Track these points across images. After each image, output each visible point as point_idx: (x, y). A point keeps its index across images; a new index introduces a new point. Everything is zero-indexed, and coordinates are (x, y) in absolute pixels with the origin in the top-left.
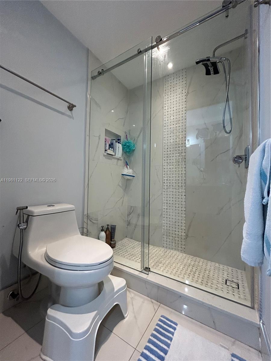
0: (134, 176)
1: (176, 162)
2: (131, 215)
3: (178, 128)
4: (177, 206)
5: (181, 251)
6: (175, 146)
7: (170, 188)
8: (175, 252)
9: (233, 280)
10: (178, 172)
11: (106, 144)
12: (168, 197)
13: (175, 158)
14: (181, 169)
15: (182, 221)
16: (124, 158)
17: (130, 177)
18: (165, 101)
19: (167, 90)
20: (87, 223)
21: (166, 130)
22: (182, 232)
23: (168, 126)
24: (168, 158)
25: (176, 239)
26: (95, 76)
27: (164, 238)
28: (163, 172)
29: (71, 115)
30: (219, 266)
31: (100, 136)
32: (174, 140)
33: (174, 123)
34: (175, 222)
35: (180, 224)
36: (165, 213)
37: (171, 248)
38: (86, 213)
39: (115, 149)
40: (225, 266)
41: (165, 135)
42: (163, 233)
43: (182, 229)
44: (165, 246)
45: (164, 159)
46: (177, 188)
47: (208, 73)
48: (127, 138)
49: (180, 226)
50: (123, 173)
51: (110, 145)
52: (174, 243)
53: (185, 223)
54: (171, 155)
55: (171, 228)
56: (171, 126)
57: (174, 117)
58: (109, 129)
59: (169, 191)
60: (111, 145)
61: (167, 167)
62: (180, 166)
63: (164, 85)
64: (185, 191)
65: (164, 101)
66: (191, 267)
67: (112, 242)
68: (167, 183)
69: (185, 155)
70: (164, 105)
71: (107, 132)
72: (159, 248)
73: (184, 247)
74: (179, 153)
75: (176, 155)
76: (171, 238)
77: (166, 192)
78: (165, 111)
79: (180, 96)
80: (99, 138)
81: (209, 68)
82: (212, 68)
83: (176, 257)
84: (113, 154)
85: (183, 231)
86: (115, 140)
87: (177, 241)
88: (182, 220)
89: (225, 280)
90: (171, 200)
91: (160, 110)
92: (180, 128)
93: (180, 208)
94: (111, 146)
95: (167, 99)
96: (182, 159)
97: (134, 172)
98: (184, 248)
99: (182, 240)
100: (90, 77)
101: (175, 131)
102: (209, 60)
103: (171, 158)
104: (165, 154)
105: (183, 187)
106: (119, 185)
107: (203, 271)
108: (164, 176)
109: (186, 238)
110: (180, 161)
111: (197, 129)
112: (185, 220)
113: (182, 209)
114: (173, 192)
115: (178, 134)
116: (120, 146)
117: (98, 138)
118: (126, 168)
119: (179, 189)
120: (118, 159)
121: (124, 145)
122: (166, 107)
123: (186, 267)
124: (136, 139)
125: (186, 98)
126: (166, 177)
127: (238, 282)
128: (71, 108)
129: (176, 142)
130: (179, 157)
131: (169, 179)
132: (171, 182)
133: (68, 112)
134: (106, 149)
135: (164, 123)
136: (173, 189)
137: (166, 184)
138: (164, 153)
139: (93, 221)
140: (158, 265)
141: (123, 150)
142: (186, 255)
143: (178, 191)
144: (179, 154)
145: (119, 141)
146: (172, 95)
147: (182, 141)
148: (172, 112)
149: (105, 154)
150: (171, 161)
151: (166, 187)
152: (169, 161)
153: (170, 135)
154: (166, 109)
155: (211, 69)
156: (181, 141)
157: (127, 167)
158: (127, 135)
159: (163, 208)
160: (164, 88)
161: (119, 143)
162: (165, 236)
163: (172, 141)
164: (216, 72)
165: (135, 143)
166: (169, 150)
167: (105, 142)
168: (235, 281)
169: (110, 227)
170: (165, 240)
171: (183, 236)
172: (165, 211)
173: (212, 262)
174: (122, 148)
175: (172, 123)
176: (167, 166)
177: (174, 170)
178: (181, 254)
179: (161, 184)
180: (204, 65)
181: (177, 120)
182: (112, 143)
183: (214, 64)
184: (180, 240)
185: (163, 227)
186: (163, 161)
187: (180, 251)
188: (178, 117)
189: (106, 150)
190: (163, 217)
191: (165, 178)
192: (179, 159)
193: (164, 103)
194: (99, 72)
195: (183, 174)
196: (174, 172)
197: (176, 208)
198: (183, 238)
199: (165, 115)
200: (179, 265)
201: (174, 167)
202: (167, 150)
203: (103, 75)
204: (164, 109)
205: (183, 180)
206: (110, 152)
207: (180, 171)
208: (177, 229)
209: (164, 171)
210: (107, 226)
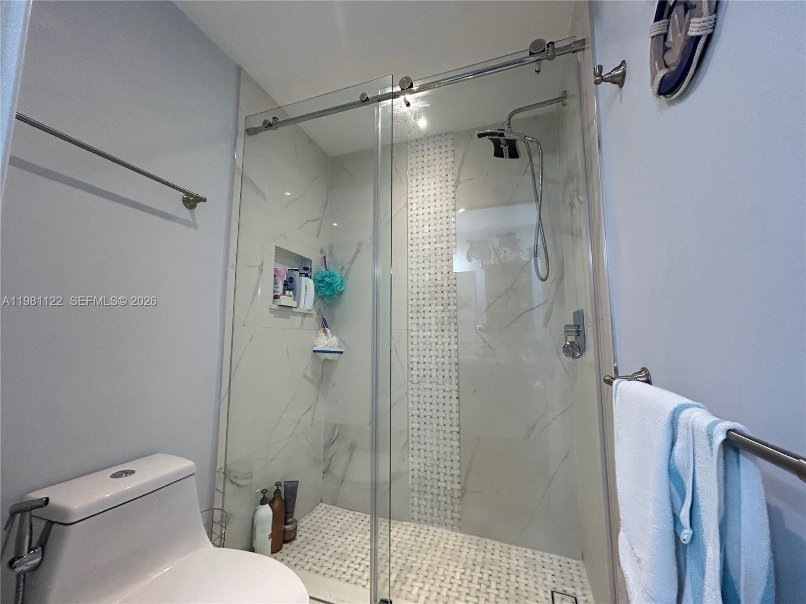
0: (341, 353)
1: (436, 324)
2: (332, 446)
3: (439, 252)
4: (441, 422)
5: (453, 526)
6: (435, 289)
7: (425, 382)
8: (439, 531)
9: (565, 588)
10: (442, 347)
11: (276, 283)
12: (422, 402)
13: (435, 314)
14: (448, 340)
15: (453, 457)
16: (319, 309)
17: (333, 355)
18: (411, 192)
19: (415, 170)
20: (223, 493)
21: (415, 254)
22: (452, 482)
23: (417, 245)
24: (419, 315)
25: (440, 498)
26: (254, 128)
27: (413, 497)
28: (410, 344)
29: (191, 220)
30: (533, 556)
31: (262, 264)
32: (431, 277)
33: (430, 240)
34: (438, 459)
35: (448, 464)
36: (413, 439)
37: (429, 520)
38: (221, 465)
39: (298, 291)
40: (546, 554)
41: (412, 263)
42: (411, 487)
43: (452, 475)
44: (416, 518)
45: (411, 315)
46: (441, 382)
47: (498, 153)
48: (325, 265)
49: (448, 468)
50: (315, 349)
51: (285, 285)
52: (436, 510)
53: (458, 462)
54: (425, 308)
55: (429, 473)
56: (425, 247)
57: (430, 228)
58: (282, 246)
59: (422, 388)
60: (289, 283)
61: (416, 334)
62: (446, 334)
63: (409, 158)
64: (456, 388)
65: (409, 192)
66: (478, 569)
67: (288, 527)
68: (418, 369)
69: (455, 311)
70: (409, 199)
71: (281, 253)
72: (402, 525)
73: (458, 516)
74: (442, 305)
75: (437, 308)
76: (429, 497)
77: (415, 390)
78: (412, 213)
79: (443, 184)
80: (261, 270)
81: (502, 147)
82: (507, 148)
83: (442, 545)
84: (294, 304)
85: (456, 480)
86: (297, 270)
87: (442, 504)
88: (452, 454)
89: (550, 592)
90: (428, 409)
91: (401, 209)
92: (443, 251)
93: (448, 427)
94: (289, 285)
95: (416, 189)
96: (449, 317)
97: (342, 342)
98: (459, 520)
99: (454, 500)
100: (242, 129)
101: (433, 256)
102: (502, 135)
103: (427, 315)
104: (412, 305)
105: (454, 378)
106: (305, 376)
107: (504, 577)
108: (411, 353)
109: (463, 495)
110: (446, 323)
111: (468, 241)
112: (459, 454)
113: (452, 429)
114: (431, 390)
115: (439, 263)
116: (311, 282)
117: (257, 269)
118: (322, 334)
119: (444, 384)
120: (305, 315)
121: (320, 282)
122: (414, 205)
123: (468, 572)
124: (346, 267)
125: (453, 192)
126: (415, 355)
127: (575, 594)
128: (192, 203)
129: (436, 280)
130: (443, 314)
131: (422, 360)
132: (427, 367)
133: (184, 213)
134: (276, 294)
135: (409, 239)
136: (431, 383)
137: (417, 373)
138: (411, 302)
139: (238, 482)
140: (407, 578)
141: (316, 291)
142: (463, 535)
143: (442, 387)
144: (442, 308)
145: (306, 271)
146: (426, 181)
147: (448, 279)
148: (426, 217)
149: (275, 307)
150: (425, 321)
151: (415, 380)
152: (421, 321)
153: (423, 265)
154: (414, 208)
155: (505, 150)
156: (445, 280)
157: (325, 331)
158: (325, 257)
159: (410, 428)
160: (409, 165)
161: (306, 275)
162: (415, 494)
163: (427, 277)
164: (514, 154)
165: (343, 276)
166: (421, 296)
167: (275, 276)
168: (570, 591)
169: (282, 489)
170: (416, 504)
171: (455, 491)
172: (416, 435)
173: (518, 546)
174: (315, 287)
175: (427, 240)
176: (418, 331)
177: (434, 340)
178: (453, 534)
179: (406, 370)
180: (493, 142)
181: (436, 233)
182: (291, 278)
183: (512, 144)
184: (449, 501)
185: (411, 473)
186: (408, 320)
187: (449, 527)
188: (439, 227)
189: (276, 297)
190: (410, 449)
191: (413, 359)
192: (443, 317)
193: (410, 195)
194: (265, 122)
195: (453, 352)
196: (434, 345)
197: (439, 428)
198: (456, 496)
199: (412, 222)
200: (451, 568)
201: (433, 334)
202: (417, 296)
203: (276, 130)
204: (410, 207)
205: (453, 365)
206: (286, 300)
207: (446, 344)
208: (442, 474)
209: (412, 343)
210: (276, 487)
